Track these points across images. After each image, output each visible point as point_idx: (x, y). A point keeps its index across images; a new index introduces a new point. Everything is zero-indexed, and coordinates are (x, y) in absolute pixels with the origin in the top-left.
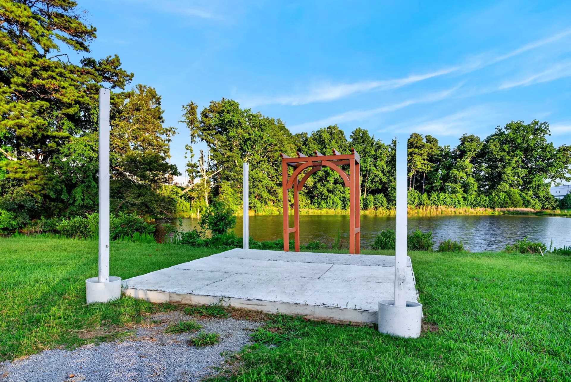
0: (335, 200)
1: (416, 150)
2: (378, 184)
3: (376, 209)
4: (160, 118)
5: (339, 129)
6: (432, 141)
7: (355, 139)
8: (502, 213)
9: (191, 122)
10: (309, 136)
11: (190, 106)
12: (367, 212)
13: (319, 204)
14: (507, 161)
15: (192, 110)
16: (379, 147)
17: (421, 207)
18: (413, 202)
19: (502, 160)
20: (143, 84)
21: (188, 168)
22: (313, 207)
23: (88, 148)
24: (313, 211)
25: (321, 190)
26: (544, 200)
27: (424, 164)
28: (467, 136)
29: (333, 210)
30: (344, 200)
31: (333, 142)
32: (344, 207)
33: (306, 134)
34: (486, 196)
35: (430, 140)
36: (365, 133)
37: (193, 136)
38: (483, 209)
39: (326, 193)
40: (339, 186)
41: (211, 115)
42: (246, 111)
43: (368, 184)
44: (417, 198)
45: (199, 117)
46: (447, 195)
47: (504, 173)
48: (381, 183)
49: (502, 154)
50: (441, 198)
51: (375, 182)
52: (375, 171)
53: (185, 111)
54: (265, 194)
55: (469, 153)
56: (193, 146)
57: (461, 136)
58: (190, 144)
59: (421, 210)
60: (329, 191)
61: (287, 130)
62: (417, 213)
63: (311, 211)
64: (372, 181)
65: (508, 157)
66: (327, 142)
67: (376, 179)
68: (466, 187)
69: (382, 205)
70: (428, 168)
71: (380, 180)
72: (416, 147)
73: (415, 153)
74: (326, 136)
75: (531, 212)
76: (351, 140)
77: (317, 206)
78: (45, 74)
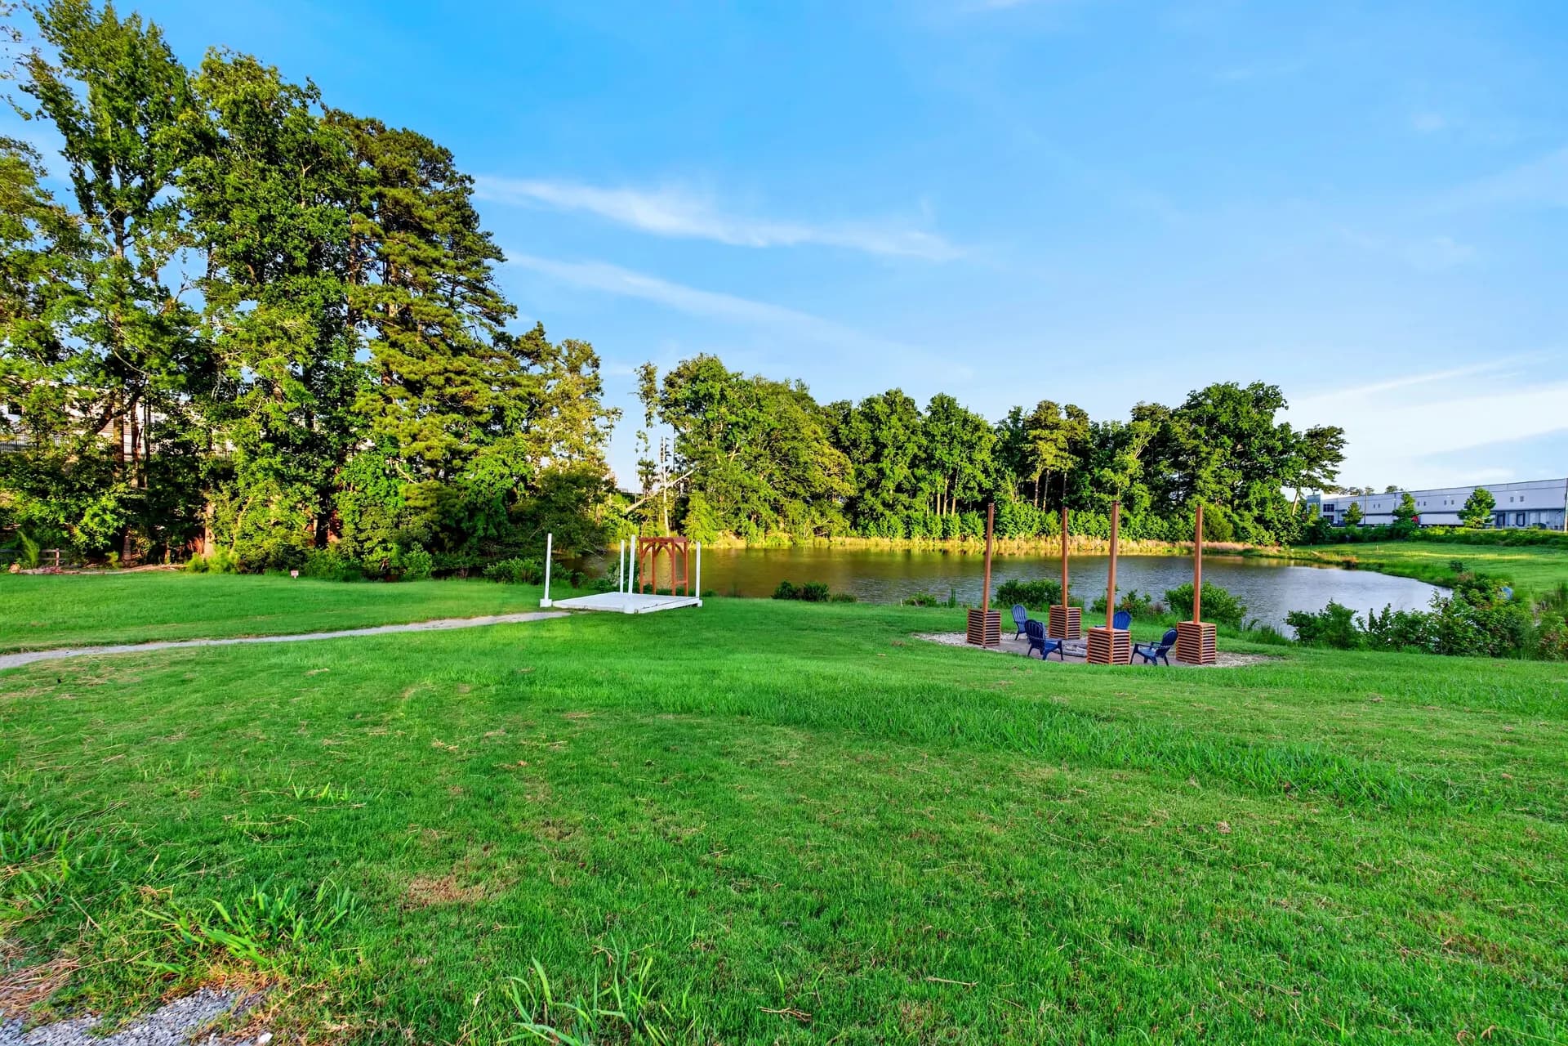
0: (892, 522)
1: (1046, 433)
2: (975, 493)
3: (964, 538)
4: (598, 389)
5: (905, 395)
6: (1077, 416)
7: (934, 413)
8: (1185, 551)
9: (647, 394)
10: (854, 406)
11: (646, 369)
12: (948, 545)
13: (865, 528)
14: (1203, 455)
15: (648, 375)
16: (977, 428)
17: (1044, 536)
18: (1030, 527)
19: (1195, 452)
20: (573, 339)
21: (639, 467)
22: (855, 533)
23: (500, 462)
24: (853, 542)
25: (870, 503)
26: (1279, 526)
27: (1062, 457)
28: (1145, 405)
29: (887, 540)
30: (908, 522)
31: (894, 418)
32: (908, 536)
33: (849, 403)
34: (1163, 518)
35: (1075, 413)
36: (951, 402)
37: (649, 416)
38: (1155, 542)
39: (880, 508)
40: (903, 497)
41: (680, 381)
42: (737, 376)
43: (958, 493)
44: (1037, 520)
45: (660, 385)
46: (1091, 514)
47: (1199, 477)
48: (981, 491)
49: (1196, 442)
50: (1080, 522)
51: (971, 489)
52: (969, 469)
53: (639, 376)
54: (766, 512)
55: (1136, 440)
56: (649, 432)
57: (1134, 405)
58: (644, 429)
59: (1042, 543)
60: (885, 504)
61: (811, 399)
62: (1036, 548)
63: (848, 540)
64: (965, 488)
65: (1204, 449)
66: (883, 418)
67: (972, 484)
68: (1129, 501)
69: (974, 533)
70: (1068, 464)
71: (979, 485)
72: (1046, 427)
73: (1041, 439)
74: (880, 409)
75: (1235, 549)
76: (929, 414)
77: (860, 532)
78: (458, 379)
